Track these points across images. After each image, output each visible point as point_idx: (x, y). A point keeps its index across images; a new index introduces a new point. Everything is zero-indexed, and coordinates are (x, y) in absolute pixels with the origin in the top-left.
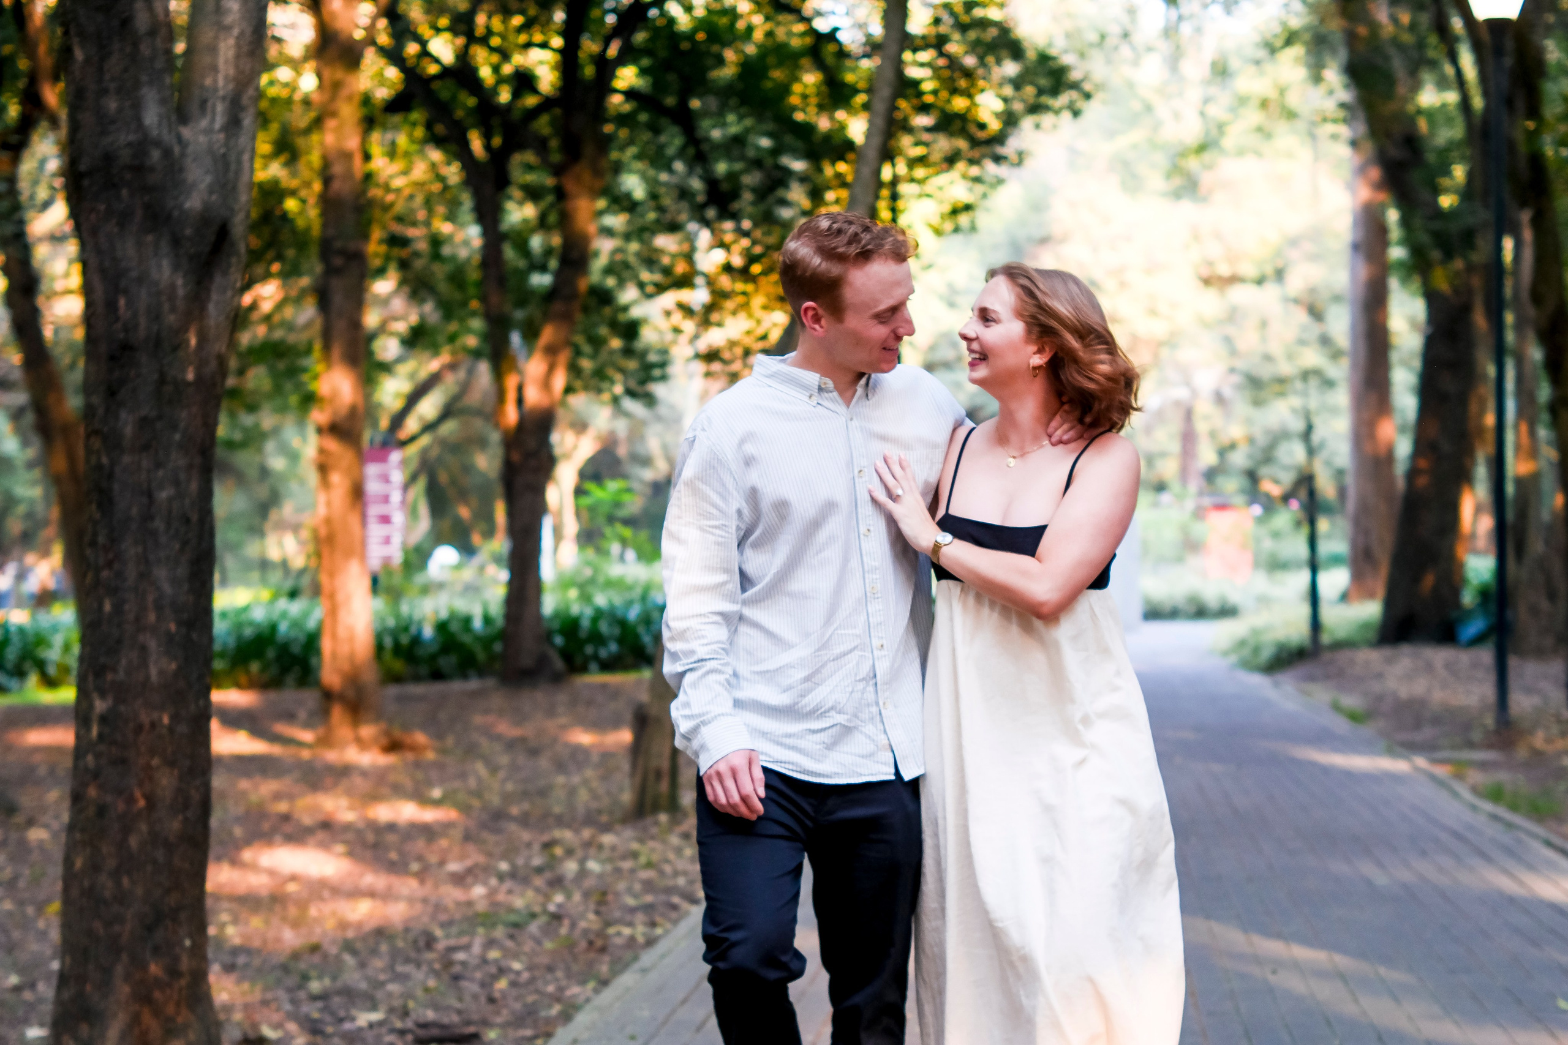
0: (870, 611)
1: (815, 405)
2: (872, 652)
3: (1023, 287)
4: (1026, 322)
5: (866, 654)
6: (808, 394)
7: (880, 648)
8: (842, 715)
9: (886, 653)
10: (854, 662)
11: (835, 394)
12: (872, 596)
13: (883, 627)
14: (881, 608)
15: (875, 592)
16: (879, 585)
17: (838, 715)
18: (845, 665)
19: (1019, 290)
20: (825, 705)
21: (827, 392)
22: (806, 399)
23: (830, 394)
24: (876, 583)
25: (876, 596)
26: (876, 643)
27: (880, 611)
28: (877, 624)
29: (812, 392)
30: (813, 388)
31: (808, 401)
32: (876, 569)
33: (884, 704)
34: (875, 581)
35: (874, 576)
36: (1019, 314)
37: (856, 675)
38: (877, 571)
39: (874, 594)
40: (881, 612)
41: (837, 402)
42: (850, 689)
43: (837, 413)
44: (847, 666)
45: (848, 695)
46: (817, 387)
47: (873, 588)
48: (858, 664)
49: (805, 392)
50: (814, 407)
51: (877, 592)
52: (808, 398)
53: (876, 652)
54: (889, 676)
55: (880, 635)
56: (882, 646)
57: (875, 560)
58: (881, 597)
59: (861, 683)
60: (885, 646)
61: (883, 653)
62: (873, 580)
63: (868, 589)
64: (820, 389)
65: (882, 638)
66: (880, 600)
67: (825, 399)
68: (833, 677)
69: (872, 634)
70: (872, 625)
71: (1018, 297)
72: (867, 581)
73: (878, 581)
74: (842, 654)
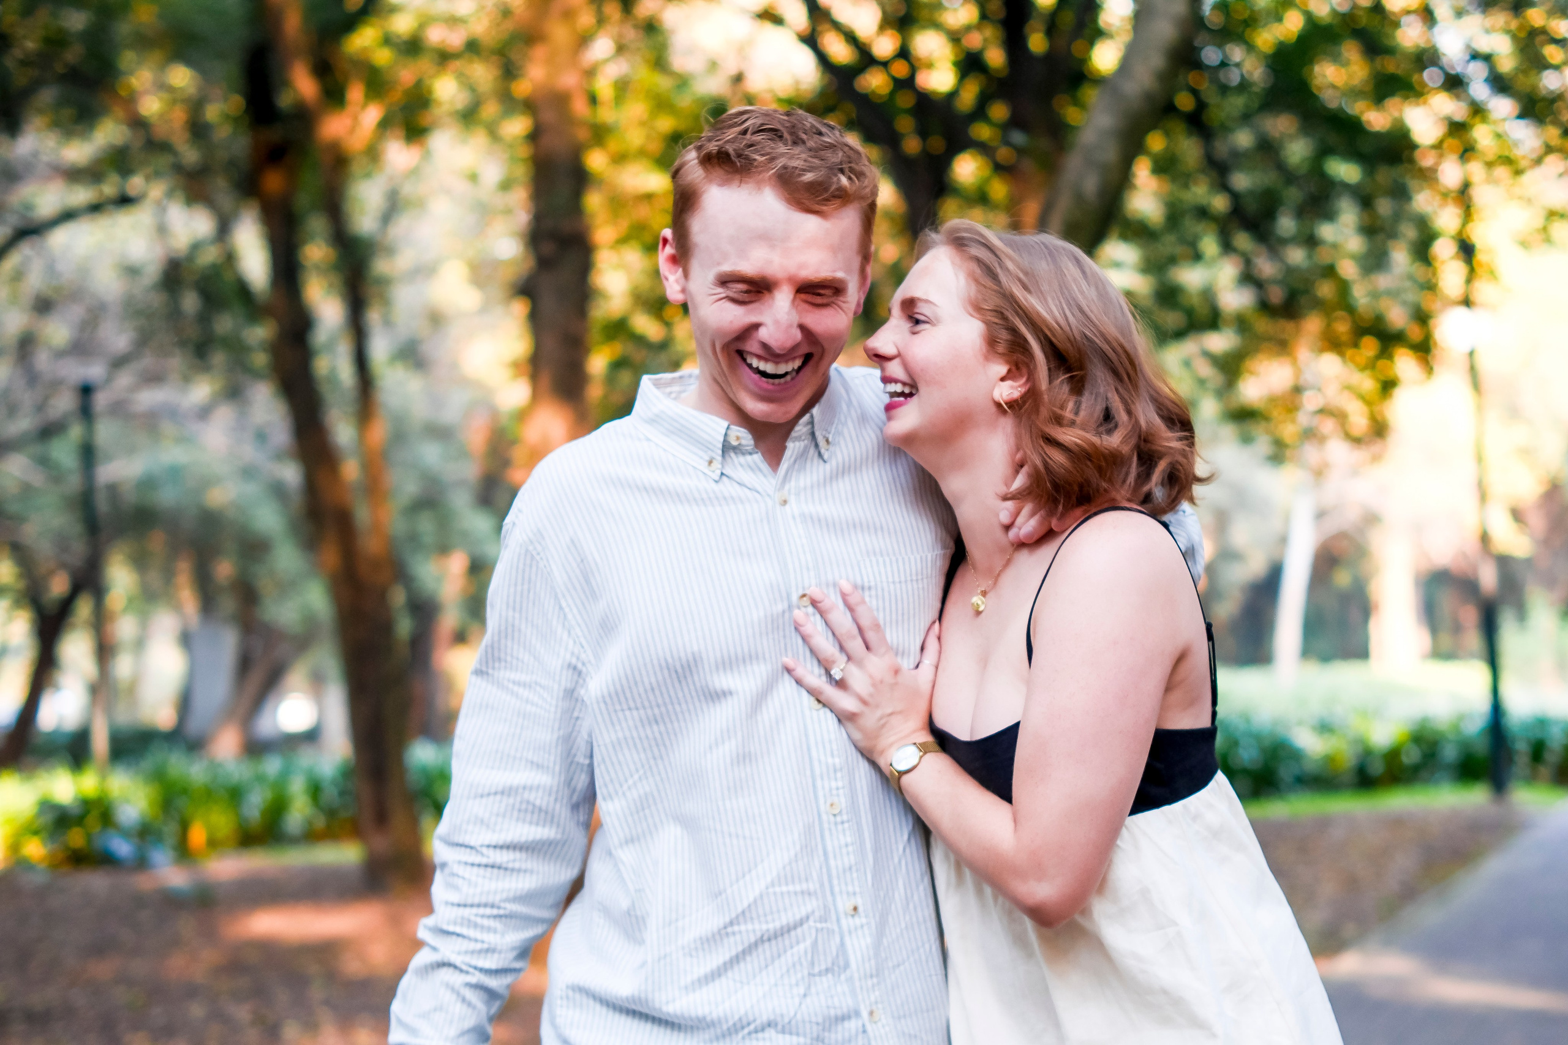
0: (830, 848)
1: (717, 478)
2: (838, 920)
3: (978, 261)
4: (987, 323)
5: (828, 925)
6: (708, 458)
7: (853, 913)
8: (787, 1037)
9: (864, 920)
10: (808, 942)
11: (757, 458)
12: (832, 818)
13: (855, 875)
14: (849, 840)
15: (836, 812)
16: (843, 800)
17: (780, 1036)
18: (792, 947)
19: (974, 266)
20: (755, 1021)
21: (743, 454)
22: (703, 466)
23: (749, 458)
24: (838, 795)
25: (839, 819)
26: (844, 904)
27: (847, 845)
28: (844, 871)
29: (714, 455)
30: (715, 446)
31: (706, 471)
32: (835, 771)
33: (871, 1013)
34: (834, 792)
35: (834, 784)
36: (977, 308)
37: (812, 964)
38: (839, 775)
39: (835, 815)
40: (850, 849)
41: (760, 470)
42: (802, 991)
43: (758, 492)
44: (795, 949)
45: (797, 1000)
46: (720, 446)
47: (832, 805)
48: (815, 943)
49: (701, 453)
50: (716, 482)
51: (840, 812)
52: (707, 464)
53: (844, 922)
54: (873, 962)
55: (850, 889)
56: (855, 909)
57: (833, 756)
58: (848, 821)
59: (824, 979)
60: (861, 909)
61: (858, 921)
62: (831, 790)
63: (822, 808)
64: (727, 448)
65: (855, 894)
66: (846, 825)
67: (739, 467)
68: (770, 968)
69: (837, 889)
70: (834, 872)
71: (972, 276)
72: (820, 794)
73: (841, 791)
74: (785, 929)
